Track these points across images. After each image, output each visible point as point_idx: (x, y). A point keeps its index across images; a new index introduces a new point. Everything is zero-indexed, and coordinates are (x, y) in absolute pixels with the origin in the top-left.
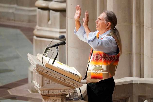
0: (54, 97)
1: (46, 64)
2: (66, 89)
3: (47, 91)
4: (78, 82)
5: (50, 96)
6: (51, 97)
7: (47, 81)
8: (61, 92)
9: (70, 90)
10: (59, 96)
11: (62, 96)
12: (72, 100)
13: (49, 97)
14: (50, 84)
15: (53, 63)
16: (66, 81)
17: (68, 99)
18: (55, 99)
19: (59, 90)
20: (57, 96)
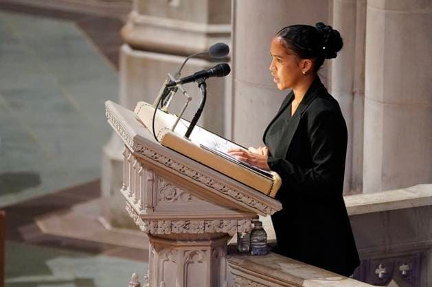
0: (189, 243)
1: (166, 135)
2: (226, 218)
3: (167, 223)
4: (268, 195)
5: (175, 240)
6: (179, 243)
7: (169, 191)
8: (213, 227)
9: (240, 222)
10: (207, 240)
11: (213, 239)
12: (248, 253)
13: (173, 243)
14: (176, 199)
15: (188, 135)
16: (229, 192)
17: (233, 251)
19: (206, 220)
20: (198, 238)
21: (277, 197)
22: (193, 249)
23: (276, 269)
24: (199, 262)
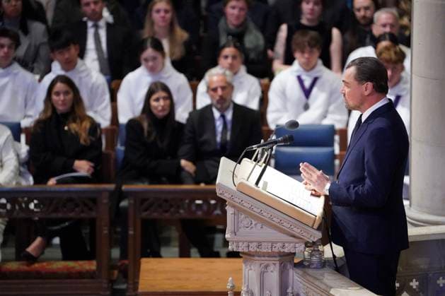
0: (263, 258)
1: (240, 184)
2: (287, 242)
3: (246, 244)
4: (312, 227)
5: (253, 256)
6: (257, 258)
7: (246, 222)
8: (278, 248)
9: (297, 245)
10: (275, 257)
11: (280, 256)
13: (252, 258)
14: (252, 228)
15: (257, 183)
16: (285, 224)
19: (273, 243)
20: (270, 255)
21: (318, 229)
22: (267, 262)
24: (272, 272)
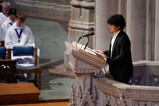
0: (85, 75)
1: (79, 50)
2: (94, 69)
3: (80, 70)
4: (104, 63)
5: (82, 74)
6: (83, 75)
7: (80, 63)
8: (91, 71)
9: (97, 70)
10: (89, 74)
11: (91, 74)
12: (99, 77)
13: (81, 75)
14: (82, 65)
15: (85, 49)
16: (95, 63)
17: (95, 77)
18: (86, 76)
19: (89, 69)
20: (87, 74)
23: (106, 81)
24: (88, 80)
